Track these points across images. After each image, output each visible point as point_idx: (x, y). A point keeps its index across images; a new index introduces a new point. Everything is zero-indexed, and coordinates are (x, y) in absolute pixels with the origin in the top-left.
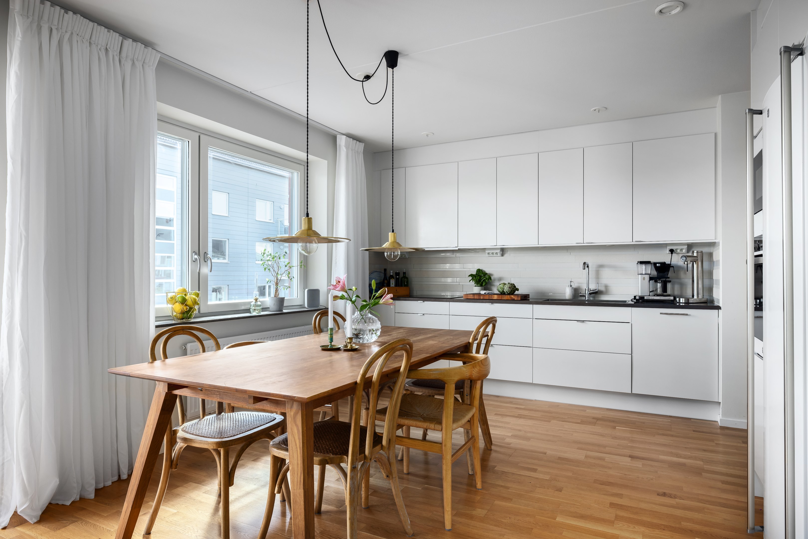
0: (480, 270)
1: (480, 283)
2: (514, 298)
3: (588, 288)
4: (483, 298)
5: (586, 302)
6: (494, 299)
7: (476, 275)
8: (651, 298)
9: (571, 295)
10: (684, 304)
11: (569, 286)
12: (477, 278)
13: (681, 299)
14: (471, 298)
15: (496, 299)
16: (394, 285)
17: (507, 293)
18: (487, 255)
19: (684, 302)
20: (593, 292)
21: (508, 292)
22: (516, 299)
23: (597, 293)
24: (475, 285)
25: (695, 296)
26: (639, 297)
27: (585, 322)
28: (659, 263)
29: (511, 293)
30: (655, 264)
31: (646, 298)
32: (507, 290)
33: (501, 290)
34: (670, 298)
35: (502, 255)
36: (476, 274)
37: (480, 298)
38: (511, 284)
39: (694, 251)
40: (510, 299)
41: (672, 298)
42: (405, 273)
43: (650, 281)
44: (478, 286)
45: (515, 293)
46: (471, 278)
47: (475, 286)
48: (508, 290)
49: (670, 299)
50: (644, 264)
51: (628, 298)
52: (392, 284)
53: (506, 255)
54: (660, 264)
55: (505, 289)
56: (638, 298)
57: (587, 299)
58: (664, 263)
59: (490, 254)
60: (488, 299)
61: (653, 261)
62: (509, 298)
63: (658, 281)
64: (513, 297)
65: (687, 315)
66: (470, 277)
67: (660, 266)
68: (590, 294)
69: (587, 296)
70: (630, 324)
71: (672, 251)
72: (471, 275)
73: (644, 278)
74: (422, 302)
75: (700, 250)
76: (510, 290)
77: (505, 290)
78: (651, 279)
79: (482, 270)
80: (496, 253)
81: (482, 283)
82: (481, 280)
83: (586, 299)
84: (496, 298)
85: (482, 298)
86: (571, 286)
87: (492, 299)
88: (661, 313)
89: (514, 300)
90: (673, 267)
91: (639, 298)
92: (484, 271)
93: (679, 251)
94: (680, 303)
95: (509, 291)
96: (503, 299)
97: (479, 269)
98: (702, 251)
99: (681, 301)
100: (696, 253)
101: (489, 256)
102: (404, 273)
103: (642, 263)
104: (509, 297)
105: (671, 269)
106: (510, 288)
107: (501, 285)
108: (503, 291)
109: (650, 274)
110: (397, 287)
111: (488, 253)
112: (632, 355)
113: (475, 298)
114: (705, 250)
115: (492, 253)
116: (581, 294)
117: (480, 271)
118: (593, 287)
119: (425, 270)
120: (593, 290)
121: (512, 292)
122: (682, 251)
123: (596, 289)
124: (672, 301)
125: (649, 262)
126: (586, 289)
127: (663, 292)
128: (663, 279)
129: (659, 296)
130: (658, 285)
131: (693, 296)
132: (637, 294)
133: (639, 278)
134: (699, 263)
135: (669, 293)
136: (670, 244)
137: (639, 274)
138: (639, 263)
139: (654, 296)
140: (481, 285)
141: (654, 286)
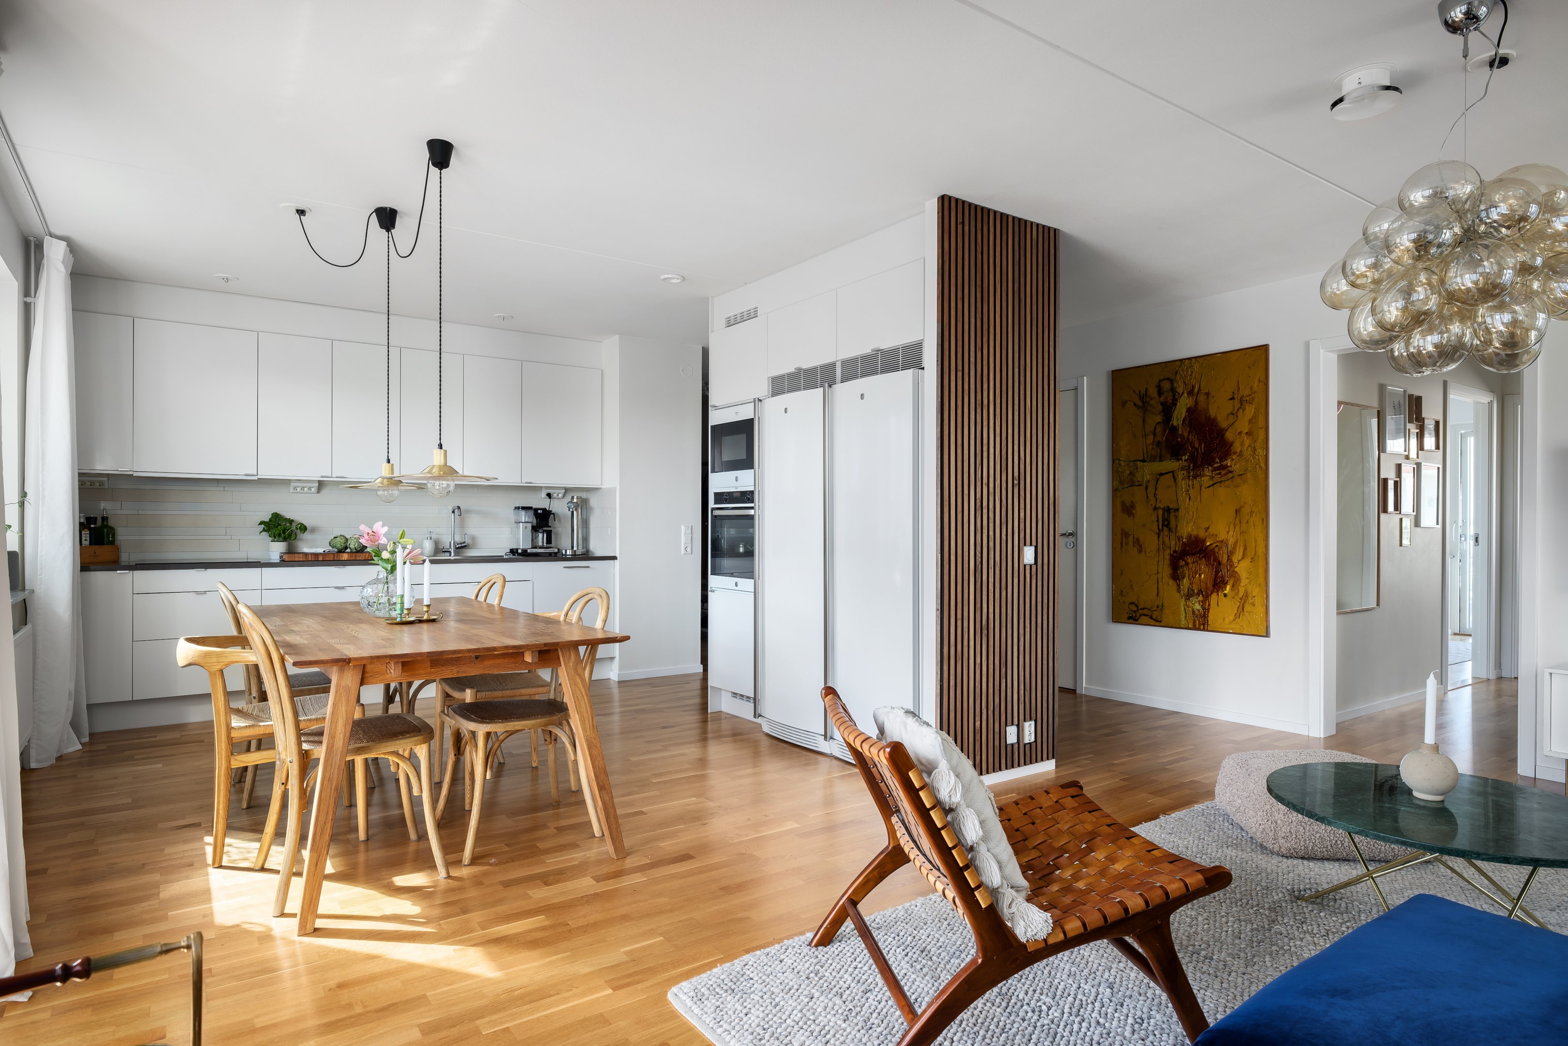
0: (277, 516)
1: (284, 535)
3: (454, 539)
4: (313, 558)
5: (453, 559)
7: (272, 524)
8: (534, 550)
9: (432, 550)
10: (570, 556)
11: (428, 539)
12: (277, 528)
13: (568, 551)
14: (300, 560)
16: (88, 542)
18: (292, 490)
19: (570, 554)
20: (461, 545)
21: (357, 548)
23: (467, 545)
24: (272, 540)
25: (575, 547)
28: (540, 509)
30: (536, 510)
31: (528, 551)
33: (339, 546)
35: (319, 490)
36: (272, 522)
37: (306, 559)
39: (574, 496)
40: (369, 559)
41: (556, 550)
42: (107, 518)
43: (531, 530)
44: (279, 541)
46: (261, 528)
47: (274, 541)
49: (554, 551)
50: (523, 510)
51: (503, 552)
52: (86, 540)
53: (324, 492)
55: (352, 544)
57: (454, 554)
58: (545, 509)
59: (298, 488)
61: (534, 507)
62: (368, 557)
63: (540, 531)
65: (588, 567)
66: (261, 526)
67: (539, 512)
68: (457, 549)
69: (453, 550)
70: (530, 582)
71: (549, 495)
72: (261, 523)
73: (526, 527)
74: (201, 570)
75: (580, 494)
77: (351, 546)
78: (533, 528)
79: (280, 513)
80: (309, 489)
81: (287, 535)
82: (286, 531)
83: (452, 556)
85: (320, 558)
86: (430, 538)
88: (565, 567)
90: (554, 514)
91: (522, 551)
92: (285, 516)
93: (555, 495)
94: (566, 555)
96: (358, 559)
97: (276, 513)
98: (581, 497)
99: (568, 553)
101: (295, 491)
102: (105, 519)
103: (524, 508)
105: (552, 516)
107: (338, 539)
109: (532, 523)
110: (96, 547)
111: (295, 487)
114: (584, 495)
115: (304, 489)
116: (445, 549)
117: (279, 516)
118: (458, 539)
120: (461, 543)
122: (560, 495)
123: (464, 542)
124: (556, 553)
125: (530, 508)
126: (450, 542)
127: (547, 543)
128: (544, 529)
129: (541, 548)
130: (540, 535)
131: (572, 547)
132: (514, 547)
133: (518, 527)
134: (580, 510)
135: (553, 545)
136: (546, 488)
137: (518, 523)
138: (517, 508)
139: (536, 548)
140: (285, 540)
141: (537, 537)
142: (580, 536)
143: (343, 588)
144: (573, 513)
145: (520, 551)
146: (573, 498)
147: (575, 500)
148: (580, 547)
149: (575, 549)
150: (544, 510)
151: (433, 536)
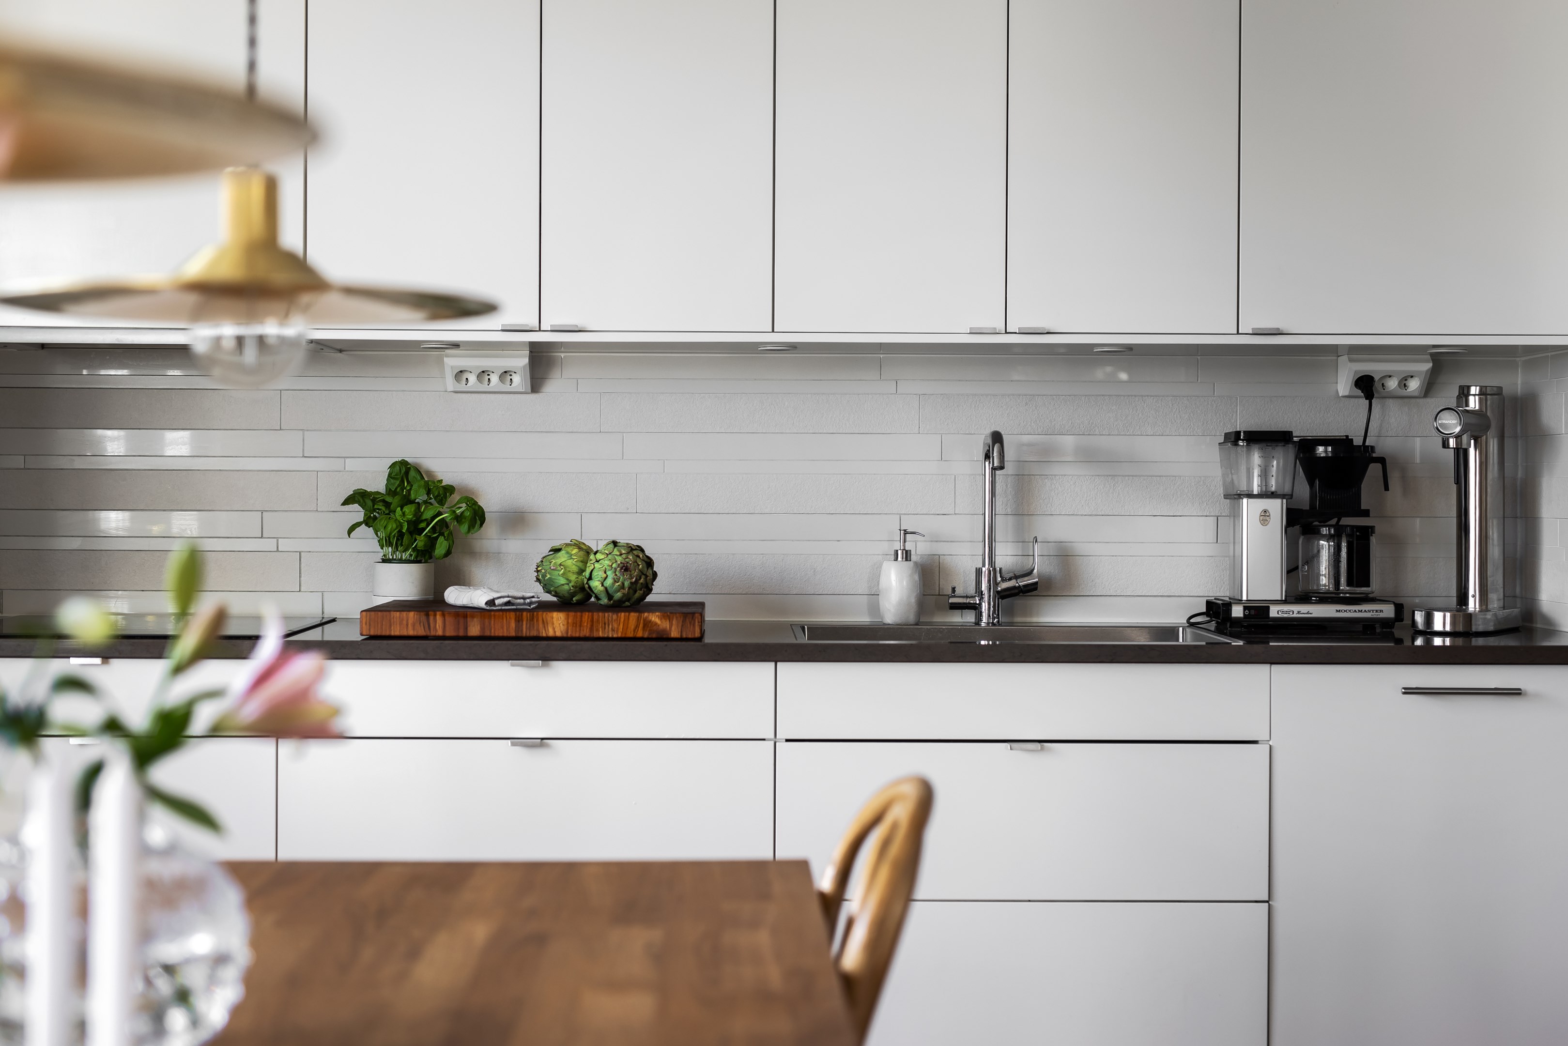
0: (407, 473)
1: (421, 541)
2: (664, 630)
3: (992, 562)
4: (483, 629)
5: (983, 643)
6: (551, 633)
7: (389, 499)
8: (1299, 612)
9: (913, 600)
10: (1448, 641)
11: (900, 559)
12: (404, 514)
13: (1438, 617)
14: (411, 633)
15: (558, 634)
17: (610, 597)
18: (450, 384)
19: (1448, 629)
20: (1014, 588)
21: (618, 595)
22: (674, 634)
23: (1036, 589)
24: (380, 556)
25: (1471, 601)
26: (1245, 608)
27: (1049, 749)
28: (1324, 442)
29: (628, 600)
30: (1307, 446)
31: (1275, 612)
32: (609, 582)
33: (563, 581)
34: (1381, 611)
35: (536, 384)
36: (390, 492)
37: (466, 629)
38: (632, 549)
39: (1469, 387)
40: (640, 634)
41: (1387, 611)
43: (1288, 529)
44: (401, 561)
45: (650, 598)
46: (357, 513)
47: (385, 561)
48: (615, 581)
49: (1382, 615)
50: (1257, 446)
51: (1177, 615)
53: (554, 386)
54: (1330, 449)
55: (598, 575)
56: (1241, 615)
57: (988, 623)
58: (1346, 442)
59: (465, 375)
60: (513, 634)
61: (1300, 431)
62: (637, 627)
63: (1325, 531)
64: (658, 621)
65: (1516, 693)
66: (356, 507)
67: (1330, 455)
68: (1003, 598)
69: (985, 606)
70: (1263, 749)
71: (1365, 384)
72: (358, 497)
73: (1265, 514)
74: (98, 661)
76: (627, 584)
77: (596, 584)
78: (1295, 517)
79: (416, 464)
80: (505, 374)
81: (432, 543)
82: (423, 525)
83: (983, 624)
84: (563, 628)
85: (474, 629)
86: (907, 555)
87: (534, 633)
88: (1408, 691)
89: (663, 638)
90: (1382, 461)
91: (1247, 612)
92: (429, 473)
93: (1392, 384)
94: (1429, 633)
95: (622, 586)
96: (601, 635)
97: (403, 463)
98: (1500, 388)
99: (1438, 626)
100: (1477, 397)
101: (462, 387)
103: (1256, 438)
104: (638, 619)
105: (1374, 469)
106: (625, 568)
107: (562, 557)
108: (585, 591)
109: (1291, 496)
111: (459, 374)
112: (1269, 905)
113: (433, 633)
115: (483, 374)
116: (955, 596)
117: (412, 473)
118: (1007, 558)
119: (79, 463)
120: (1016, 577)
121: (637, 595)
122: (1414, 385)
123: (1030, 573)
124: (1386, 623)
125: (1281, 438)
126: (979, 572)
127: (1349, 583)
128: (1346, 521)
129: (1325, 599)
130: (1325, 548)
131: (1463, 599)
132: (1222, 592)
133: (1235, 515)
134: (1493, 446)
135: (1376, 586)
136: (1354, 350)
137: (1235, 496)
138: (1233, 438)
139: (1304, 598)
140: (422, 556)
141: (1312, 559)
142: (1495, 552)
143: (542, 742)
144: (1461, 455)
145: (1237, 611)
146: (1464, 393)
147: (1473, 403)
148: (1495, 600)
149: (1473, 605)
150: (1342, 444)
151: (920, 548)
